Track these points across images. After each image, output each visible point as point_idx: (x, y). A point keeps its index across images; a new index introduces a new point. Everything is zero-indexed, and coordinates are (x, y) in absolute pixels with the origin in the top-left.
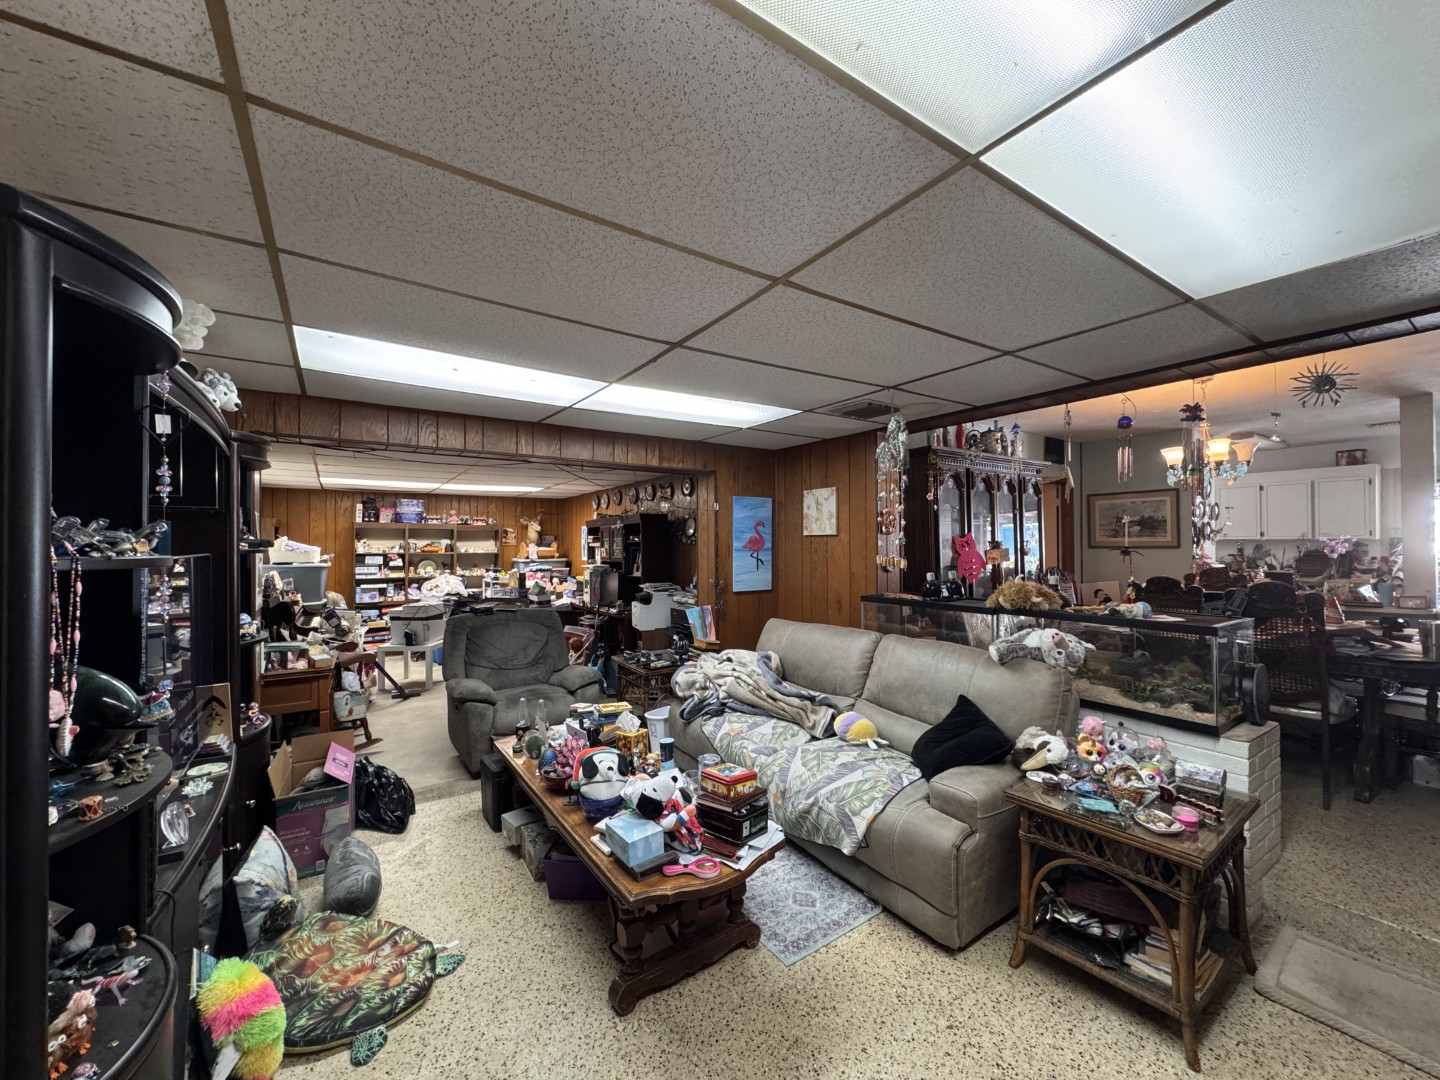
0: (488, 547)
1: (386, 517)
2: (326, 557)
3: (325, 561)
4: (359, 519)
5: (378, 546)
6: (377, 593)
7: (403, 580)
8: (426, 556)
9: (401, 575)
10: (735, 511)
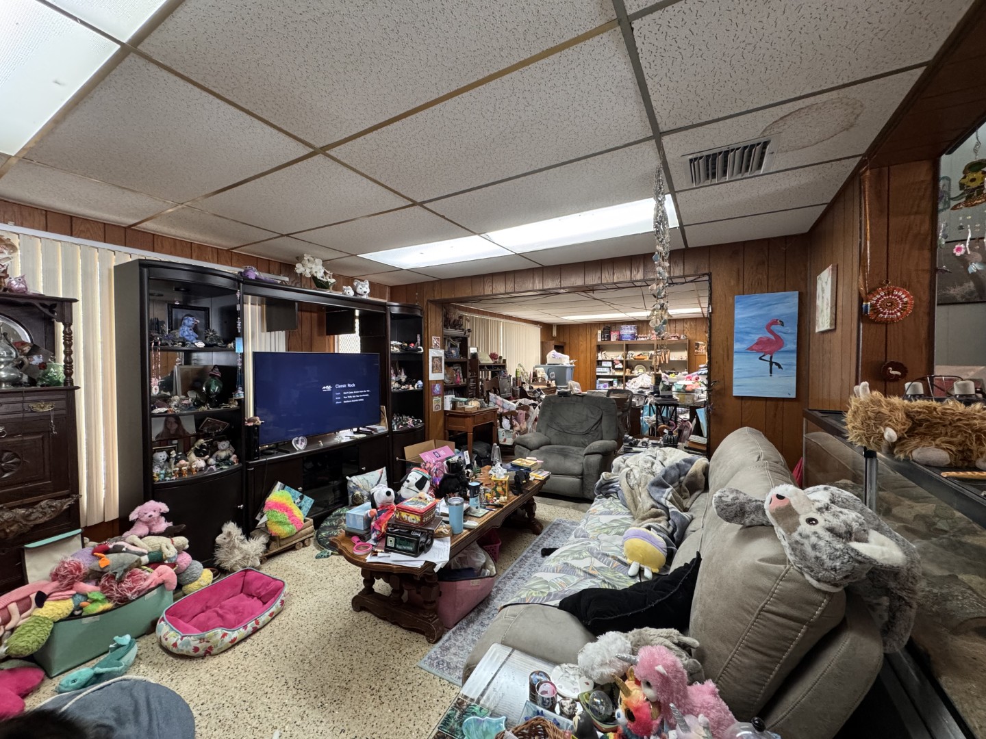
0: (682, 355)
1: (614, 337)
2: (572, 361)
3: (571, 364)
4: (599, 340)
5: (611, 355)
6: (607, 384)
7: (621, 377)
8: (640, 362)
9: (621, 374)
10: (736, 312)
